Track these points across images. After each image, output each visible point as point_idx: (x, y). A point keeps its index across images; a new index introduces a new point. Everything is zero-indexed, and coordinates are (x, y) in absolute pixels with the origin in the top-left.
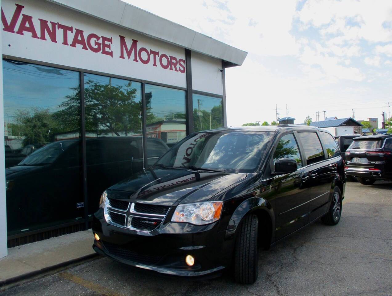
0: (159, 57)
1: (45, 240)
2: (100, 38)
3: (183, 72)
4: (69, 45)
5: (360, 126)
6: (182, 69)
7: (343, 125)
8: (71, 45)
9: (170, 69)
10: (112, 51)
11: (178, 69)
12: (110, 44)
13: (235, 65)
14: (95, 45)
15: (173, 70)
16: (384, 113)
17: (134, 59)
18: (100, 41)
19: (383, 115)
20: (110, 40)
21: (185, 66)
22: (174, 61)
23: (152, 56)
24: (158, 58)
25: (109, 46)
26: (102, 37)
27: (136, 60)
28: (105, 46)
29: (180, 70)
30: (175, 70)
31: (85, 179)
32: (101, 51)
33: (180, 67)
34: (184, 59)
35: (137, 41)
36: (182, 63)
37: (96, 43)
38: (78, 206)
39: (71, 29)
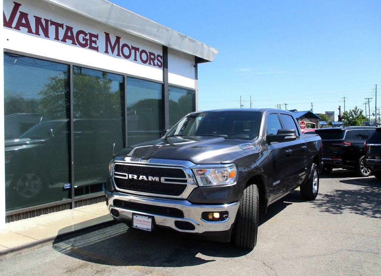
0: (139, 52)
1: (36, 217)
2: (87, 34)
3: (160, 66)
4: (60, 40)
5: (318, 119)
6: (159, 64)
7: (303, 117)
8: (62, 41)
9: (149, 64)
10: (98, 47)
11: (156, 64)
12: (96, 40)
13: (207, 61)
14: (83, 41)
15: (151, 65)
16: (340, 107)
17: (117, 54)
18: (88, 37)
19: (339, 109)
20: (97, 36)
21: (162, 61)
22: (152, 57)
23: (133, 51)
24: (138, 54)
25: (95, 42)
26: (89, 33)
27: (118, 55)
28: (92, 41)
29: (158, 64)
30: (153, 65)
31: (73, 163)
32: (89, 46)
33: (157, 62)
34: (161, 55)
35: (120, 38)
36: (159, 58)
37: (84, 39)
38: (66, 187)
39: (62, 26)
